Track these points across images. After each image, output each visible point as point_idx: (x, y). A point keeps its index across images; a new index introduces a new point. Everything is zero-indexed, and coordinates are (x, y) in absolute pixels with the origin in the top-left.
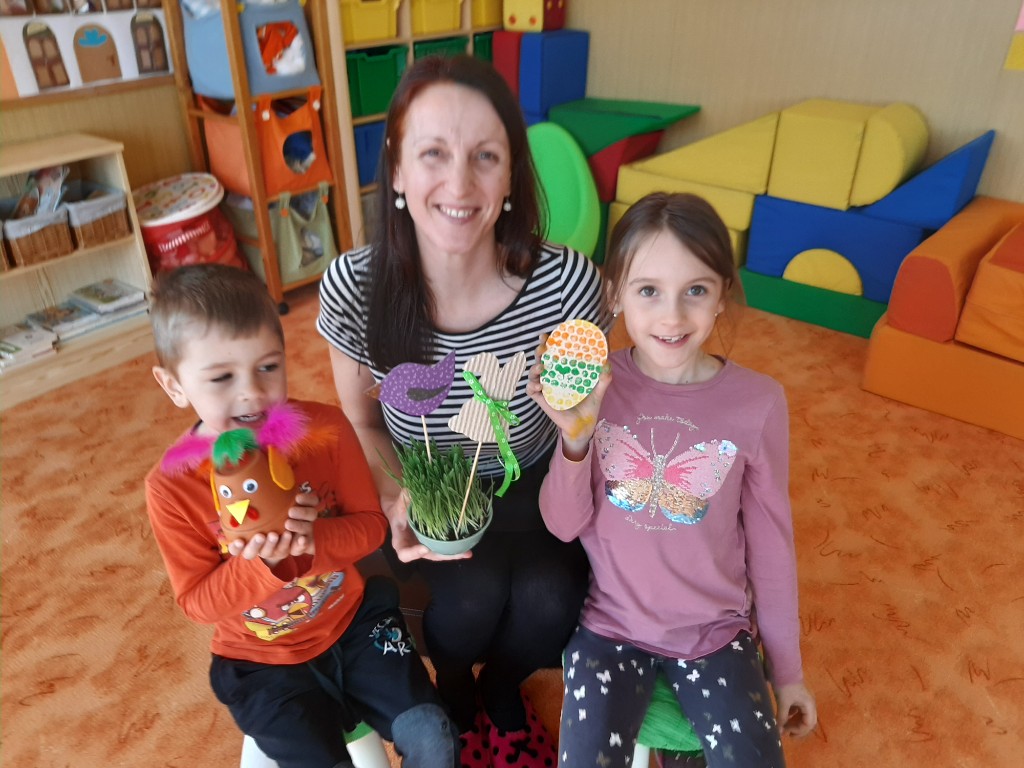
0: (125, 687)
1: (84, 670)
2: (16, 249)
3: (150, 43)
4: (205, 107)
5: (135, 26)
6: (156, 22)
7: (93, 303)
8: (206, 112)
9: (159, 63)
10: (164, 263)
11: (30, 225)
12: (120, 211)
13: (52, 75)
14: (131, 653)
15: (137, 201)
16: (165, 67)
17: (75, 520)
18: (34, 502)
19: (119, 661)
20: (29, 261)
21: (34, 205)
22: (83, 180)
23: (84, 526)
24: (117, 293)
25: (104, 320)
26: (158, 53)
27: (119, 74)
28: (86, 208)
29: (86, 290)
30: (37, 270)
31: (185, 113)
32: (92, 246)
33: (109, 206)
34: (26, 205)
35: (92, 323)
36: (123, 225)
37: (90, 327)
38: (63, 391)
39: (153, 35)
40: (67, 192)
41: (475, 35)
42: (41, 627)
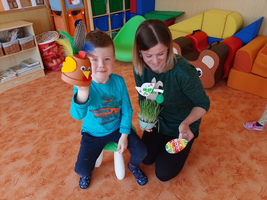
0: (33, 160)
1: (23, 156)
2: (5, 50)
4: (54, 13)
7: (26, 64)
8: (54, 15)
9: (42, 2)
10: (44, 54)
11: (8, 44)
12: (32, 40)
13: (13, 5)
14: (35, 151)
15: (37, 38)
16: (44, 4)
17: (22, 119)
18: (11, 114)
19: (32, 153)
20: (9, 54)
21: (10, 39)
22: (22, 32)
23: (24, 120)
24: (32, 62)
25: (29, 69)
28: (23, 40)
29: (24, 61)
30: (11, 56)
31: (49, 15)
32: (25, 50)
33: (29, 39)
34: (8, 39)
35: (26, 69)
36: (33, 44)
37: (25, 71)
38: (19, 87)
40: (18, 35)
42: (12, 145)
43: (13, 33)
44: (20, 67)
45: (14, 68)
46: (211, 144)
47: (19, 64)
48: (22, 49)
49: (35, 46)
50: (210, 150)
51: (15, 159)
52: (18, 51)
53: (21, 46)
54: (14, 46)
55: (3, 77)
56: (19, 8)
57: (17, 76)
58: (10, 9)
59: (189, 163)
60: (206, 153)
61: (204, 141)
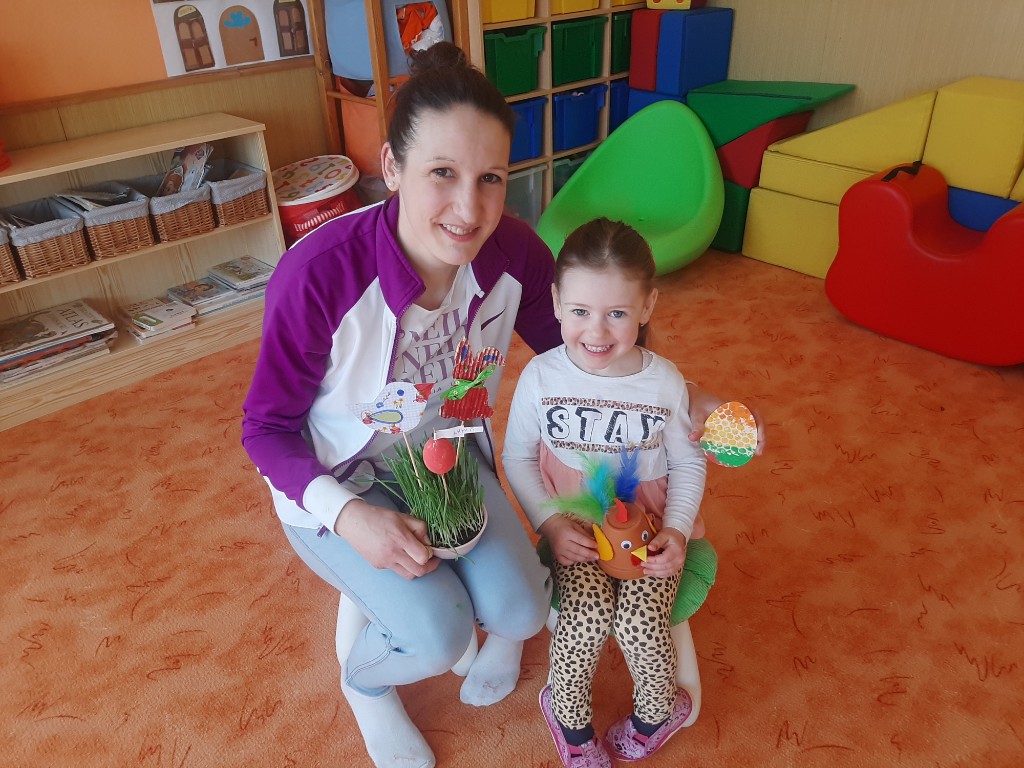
0: (248, 669)
1: (208, 648)
2: (160, 223)
3: (292, 26)
4: (343, 89)
5: (277, 7)
6: (298, 4)
7: (231, 279)
8: (344, 94)
9: (299, 45)
11: (173, 202)
12: (260, 190)
13: (198, 55)
14: (256, 634)
15: (276, 181)
16: (306, 50)
17: (208, 493)
18: (168, 473)
19: (244, 641)
20: (172, 238)
21: (178, 182)
22: (225, 160)
23: (215, 499)
24: (253, 271)
25: (241, 296)
26: (299, 37)
27: (264, 58)
28: (228, 187)
29: (224, 267)
30: (179, 246)
31: (324, 94)
32: (232, 224)
33: (250, 184)
34: (171, 182)
35: (229, 298)
36: (262, 203)
37: (227, 303)
38: (200, 364)
39: (295, 18)
40: (211, 170)
41: (614, 14)
42: (170, 599)
43: (190, 160)
44: (209, 287)
45: (189, 293)
46: (989, 661)
47: (205, 275)
48: (222, 221)
49: (270, 210)
50: (986, 686)
51: (178, 661)
52: (208, 230)
53: (220, 209)
54: (192, 209)
55: (144, 326)
56: (217, 67)
57: (197, 323)
58: (187, 70)
59: (898, 743)
60: (972, 702)
61: (956, 645)
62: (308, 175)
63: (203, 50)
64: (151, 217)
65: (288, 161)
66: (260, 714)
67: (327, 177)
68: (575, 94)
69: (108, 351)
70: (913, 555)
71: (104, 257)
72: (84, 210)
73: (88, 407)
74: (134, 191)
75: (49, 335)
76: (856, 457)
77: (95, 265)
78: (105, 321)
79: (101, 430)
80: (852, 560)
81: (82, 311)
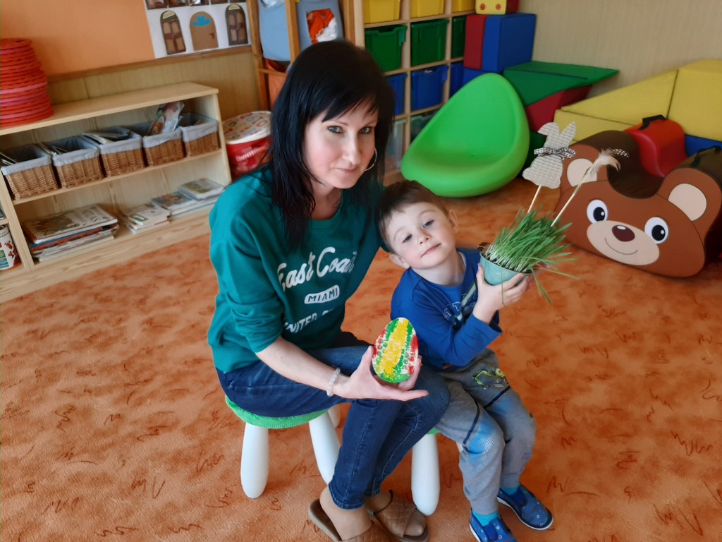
0: (202, 436)
1: (178, 423)
2: (149, 154)
3: (237, 24)
4: (270, 67)
5: (228, 13)
6: (241, 11)
7: (193, 193)
8: (270, 70)
9: (242, 38)
10: (239, 169)
11: (158, 139)
12: (213, 133)
13: (176, 45)
14: (208, 415)
15: (224, 127)
16: (246, 41)
17: (176, 329)
18: (151, 315)
19: (200, 419)
20: (156, 163)
21: (161, 127)
22: (191, 112)
23: (182, 332)
24: (208, 188)
25: (200, 204)
26: (242, 31)
27: (217, 46)
28: (193, 130)
29: (189, 185)
30: (159, 169)
31: (257, 70)
32: (196, 155)
33: (207, 129)
34: (156, 127)
35: (192, 205)
36: (215, 142)
37: (191, 208)
38: (172, 248)
39: (239, 19)
40: (182, 119)
41: (453, 18)
42: (152, 393)
43: (169, 112)
44: (179, 198)
45: (165, 201)
46: (694, 443)
47: (176, 190)
48: (189, 153)
49: (220, 146)
50: (691, 459)
51: (157, 430)
52: (179, 159)
53: (187, 145)
54: (169, 145)
55: (136, 221)
56: (187, 52)
58: (168, 54)
59: (629, 492)
60: (681, 469)
61: (672, 432)
62: (245, 124)
63: (178, 41)
64: (143, 149)
65: (232, 115)
66: (209, 463)
67: (258, 125)
68: (426, 71)
69: (113, 237)
70: (647, 376)
71: (112, 175)
72: (99, 143)
73: (99, 274)
74: (132, 132)
75: (75, 226)
76: (611, 313)
77: (106, 180)
78: (111, 218)
79: (108, 288)
80: (605, 379)
81: (97, 211)
